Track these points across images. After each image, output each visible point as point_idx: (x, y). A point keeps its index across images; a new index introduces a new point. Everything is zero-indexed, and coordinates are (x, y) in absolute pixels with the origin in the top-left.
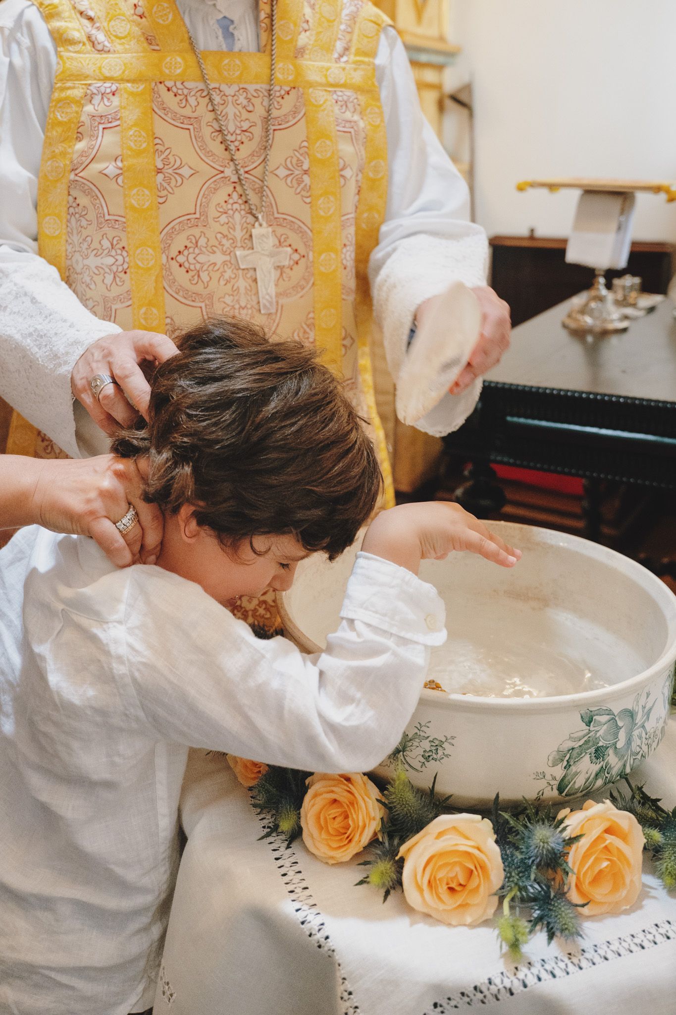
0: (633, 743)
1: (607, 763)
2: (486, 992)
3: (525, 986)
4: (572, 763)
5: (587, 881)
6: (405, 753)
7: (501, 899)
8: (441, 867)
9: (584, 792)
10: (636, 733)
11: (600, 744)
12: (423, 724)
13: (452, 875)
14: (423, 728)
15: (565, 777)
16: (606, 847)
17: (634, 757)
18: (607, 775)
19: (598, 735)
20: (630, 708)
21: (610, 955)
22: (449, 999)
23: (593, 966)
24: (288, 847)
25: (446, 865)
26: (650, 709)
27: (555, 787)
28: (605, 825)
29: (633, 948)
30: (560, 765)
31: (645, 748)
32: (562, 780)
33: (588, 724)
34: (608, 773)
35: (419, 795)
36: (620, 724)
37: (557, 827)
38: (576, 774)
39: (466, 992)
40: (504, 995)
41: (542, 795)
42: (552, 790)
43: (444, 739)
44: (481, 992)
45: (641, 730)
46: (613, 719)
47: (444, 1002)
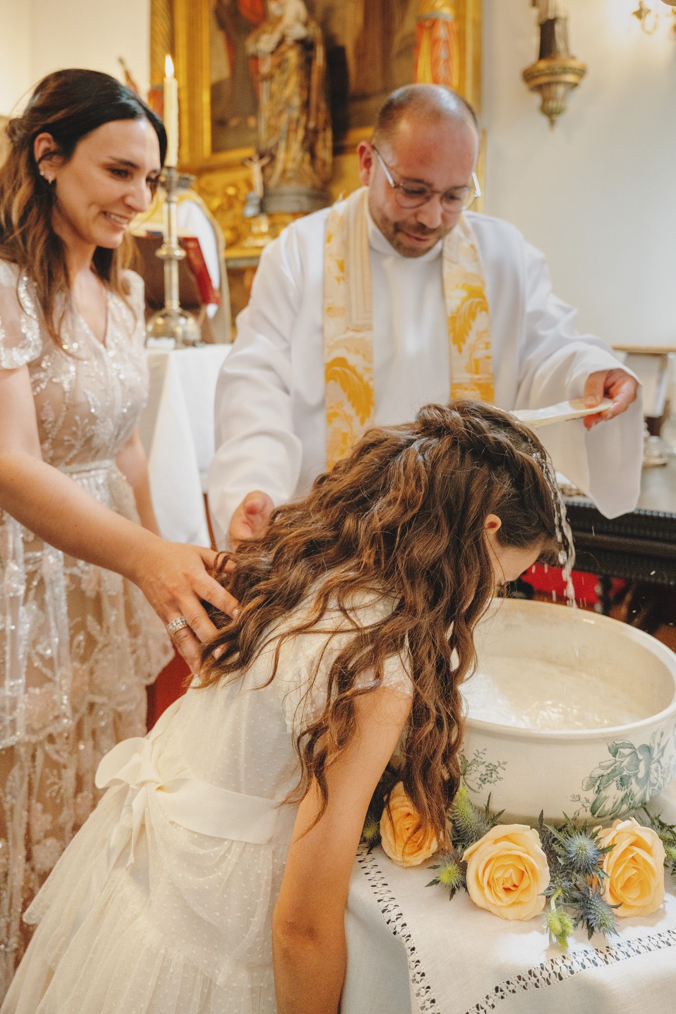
0: (651, 775)
1: (631, 791)
2: (539, 977)
3: (572, 972)
4: (601, 788)
5: (619, 886)
6: (465, 777)
7: (548, 897)
8: (498, 868)
9: (612, 815)
10: (653, 766)
11: (625, 773)
12: (480, 751)
13: (507, 875)
14: (481, 755)
15: (596, 800)
16: (633, 858)
17: (653, 788)
18: (631, 801)
19: (622, 766)
20: (648, 744)
21: (641, 949)
22: (508, 983)
23: (628, 958)
24: (369, 853)
25: (503, 866)
26: (664, 747)
27: (588, 809)
28: (632, 839)
29: (661, 944)
30: (592, 790)
31: (661, 781)
32: (594, 803)
33: (614, 755)
34: (632, 800)
35: (477, 811)
36: (640, 757)
37: (593, 837)
38: (606, 798)
39: (522, 976)
40: (554, 979)
41: (578, 815)
42: (586, 811)
43: (497, 764)
44: (535, 976)
45: (657, 764)
46: (634, 752)
47: (503, 986)
